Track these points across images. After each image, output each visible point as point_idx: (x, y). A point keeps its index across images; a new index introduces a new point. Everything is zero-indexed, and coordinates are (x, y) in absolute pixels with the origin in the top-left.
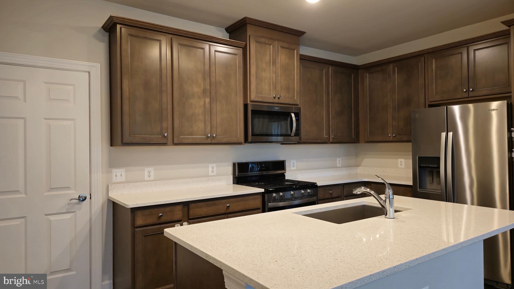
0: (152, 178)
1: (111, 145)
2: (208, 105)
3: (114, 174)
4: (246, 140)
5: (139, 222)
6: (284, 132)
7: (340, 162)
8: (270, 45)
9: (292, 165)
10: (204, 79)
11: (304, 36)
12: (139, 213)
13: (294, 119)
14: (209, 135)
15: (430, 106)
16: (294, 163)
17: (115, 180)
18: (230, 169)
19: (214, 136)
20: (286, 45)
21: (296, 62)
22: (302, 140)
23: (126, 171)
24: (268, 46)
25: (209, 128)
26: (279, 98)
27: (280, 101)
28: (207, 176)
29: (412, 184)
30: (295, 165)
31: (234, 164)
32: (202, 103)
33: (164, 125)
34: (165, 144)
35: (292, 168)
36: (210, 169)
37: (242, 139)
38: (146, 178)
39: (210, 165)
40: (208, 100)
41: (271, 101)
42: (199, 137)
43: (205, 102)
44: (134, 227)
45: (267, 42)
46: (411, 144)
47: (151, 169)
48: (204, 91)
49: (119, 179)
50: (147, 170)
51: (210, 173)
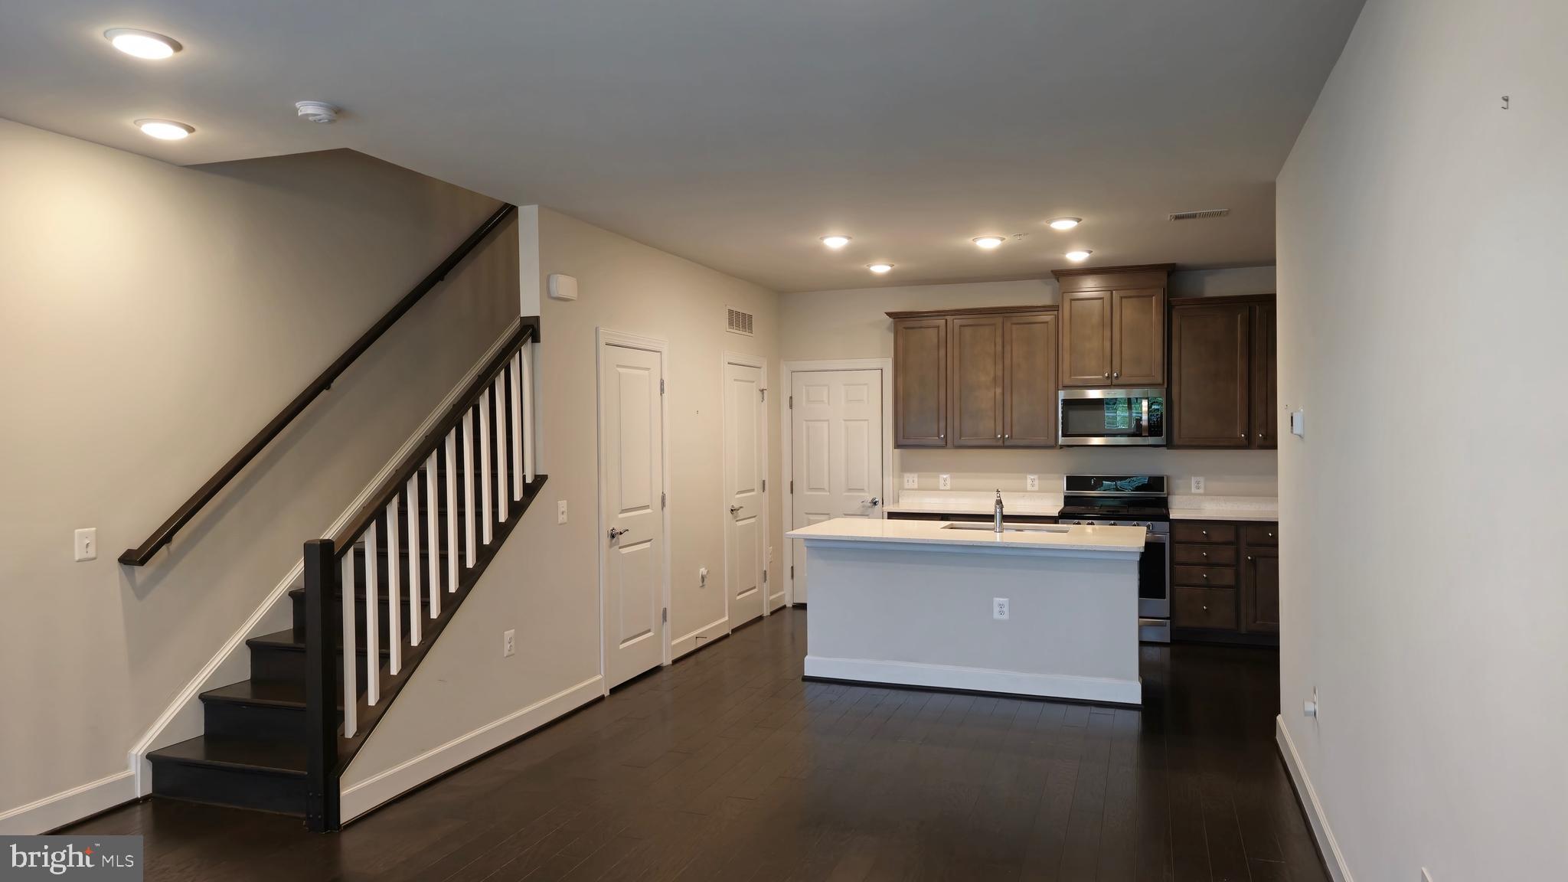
0: (948, 487)
1: (895, 448)
2: (999, 398)
3: (906, 480)
4: (1056, 443)
8: (1101, 299)
9: (1194, 485)
10: (995, 363)
13: (1145, 408)
14: (999, 436)
16: (1198, 483)
17: (907, 486)
18: (1060, 485)
19: (1007, 437)
20: (1133, 293)
21: (1155, 315)
23: (918, 477)
24: (1096, 301)
25: (999, 428)
26: (1117, 378)
27: (1119, 381)
28: (1026, 491)
30: (1202, 484)
32: (991, 394)
33: (941, 424)
34: (943, 447)
35: (1194, 491)
36: (1029, 482)
37: (1053, 440)
38: (942, 487)
39: (1030, 477)
40: (999, 391)
41: (1102, 384)
42: (985, 439)
43: (995, 393)
47: (946, 476)
48: (995, 379)
49: (911, 486)
50: (941, 477)
51: (1029, 487)
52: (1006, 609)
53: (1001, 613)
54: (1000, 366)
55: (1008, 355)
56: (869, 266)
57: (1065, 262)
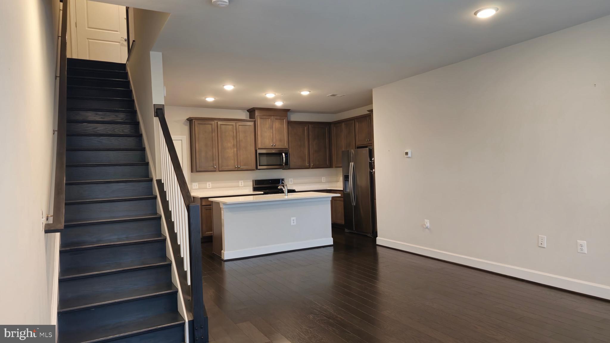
0: (211, 187)
1: (192, 172)
2: (235, 152)
3: (193, 186)
4: (257, 168)
5: (204, 204)
6: (279, 163)
7: (325, 179)
8: (269, 119)
9: (290, 181)
10: (234, 139)
11: (290, 110)
12: (203, 200)
13: (284, 156)
14: (236, 166)
15: (358, 148)
16: (291, 180)
17: (193, 188)
18: (251, 184)
19: (239, 166)
20: (278, 118)
21: (285, 126)
22: (291, 167)
23: (198, 184)
24: (268, 119)
25: (236, 163)
26: (275, 146)
27: (276, 147)
28: (239, 187)
29: (343, 190)
30: (292, 181)
31: (253, 181)
32: (233, 151)
33: (215, 162)
34: (215, 171)
35: (290, 183)
36: (240, 183)
37: (254, 167)
38: (208, 187)
39: (240, 182)
40: (235, 149)
41: (270, 148)
42: (231, 168)
43: (234, 151)
44: (202, 206)
45: (267, 117)
46: (342, 168)
47: (210, 183)
48: (234, 145)
49: (195, 187)
50: (208, 183)
51: (240, 185)
52: (295, 221)
53: (294, 223)
54: (235, 141)
55: (238, 137)
56: (205, 98)
57: (275, 106)
